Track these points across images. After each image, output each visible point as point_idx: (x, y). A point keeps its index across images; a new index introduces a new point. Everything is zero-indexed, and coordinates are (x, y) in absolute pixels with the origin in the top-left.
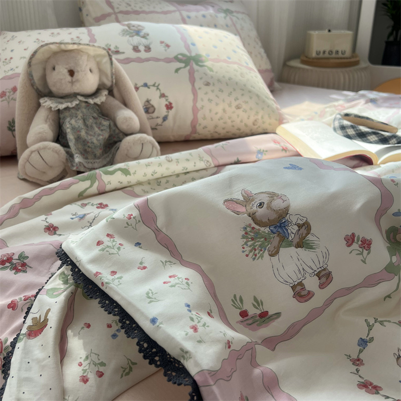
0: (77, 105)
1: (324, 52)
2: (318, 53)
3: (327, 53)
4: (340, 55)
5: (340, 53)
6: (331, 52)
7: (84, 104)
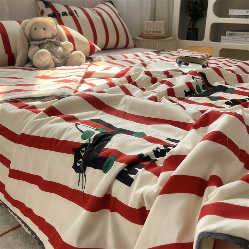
0: (47, 42)
1: (150, 32)
2: (147, 32)
3: (152, 32)
4: (159, 33)
5: (158, 32)
6: (154, 32)
7: (49, 42)
